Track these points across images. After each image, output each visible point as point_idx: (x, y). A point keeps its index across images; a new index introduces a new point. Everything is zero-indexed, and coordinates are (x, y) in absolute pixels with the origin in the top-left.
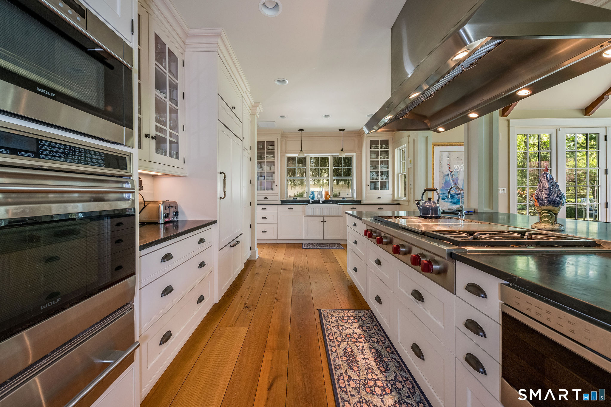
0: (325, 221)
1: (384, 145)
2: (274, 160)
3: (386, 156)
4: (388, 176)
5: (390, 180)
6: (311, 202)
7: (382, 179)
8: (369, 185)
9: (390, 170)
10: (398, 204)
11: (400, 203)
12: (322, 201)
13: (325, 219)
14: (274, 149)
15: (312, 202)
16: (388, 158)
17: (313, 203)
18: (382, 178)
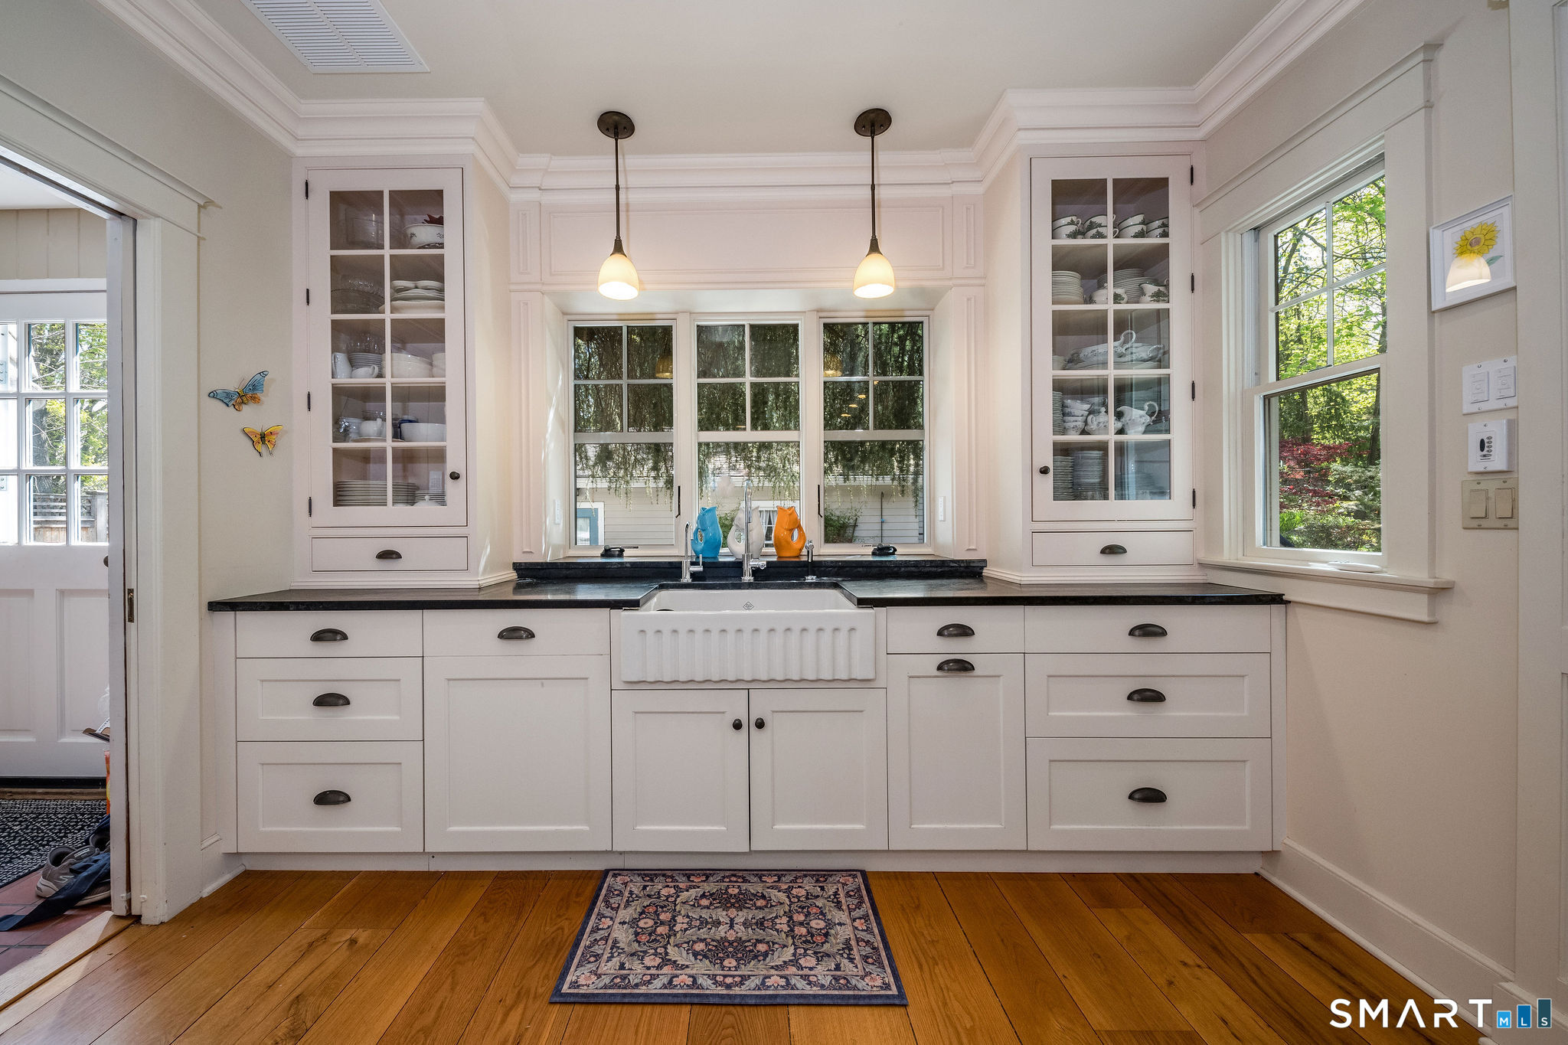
0: (760, 724)
1: (1139, 218)
2: (442, 308)
3: (1151, 289)
4: (1160, 419)
5: (1180, 435)
6: (687, 579)
7: (1121, 432)
8: (1044, 471)
9: (1179, 374)
10: (1276, 599)
11: (1291, 591)
12: (756, 572)
13: (763, 704)
14: (441, 246)
15: (693, 575)
16: (1162, 296)
17: (700, 581)
18: (1119, 425)
